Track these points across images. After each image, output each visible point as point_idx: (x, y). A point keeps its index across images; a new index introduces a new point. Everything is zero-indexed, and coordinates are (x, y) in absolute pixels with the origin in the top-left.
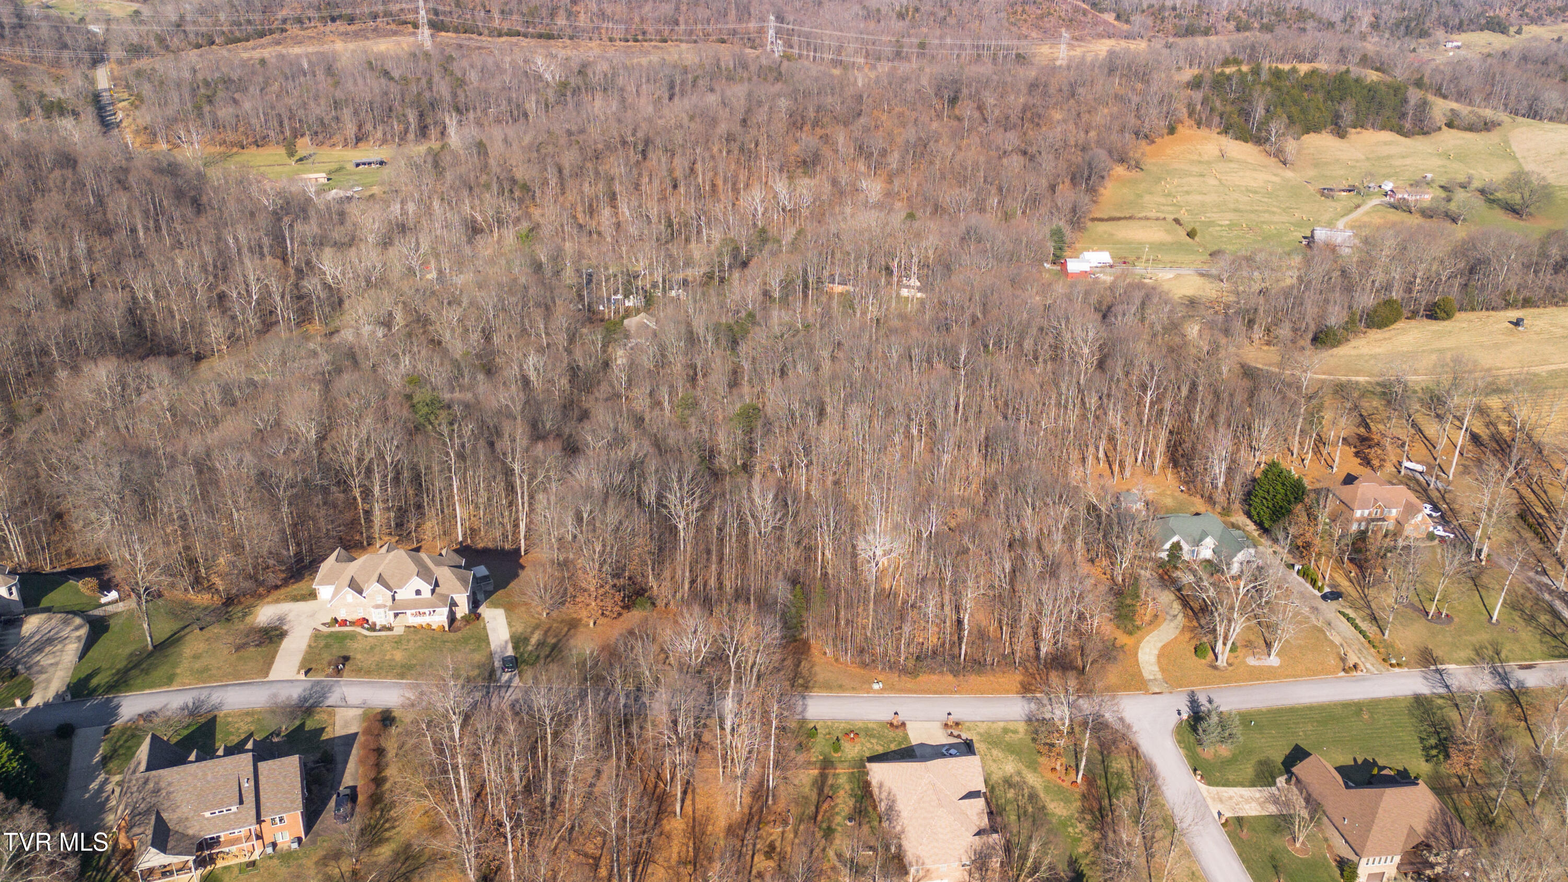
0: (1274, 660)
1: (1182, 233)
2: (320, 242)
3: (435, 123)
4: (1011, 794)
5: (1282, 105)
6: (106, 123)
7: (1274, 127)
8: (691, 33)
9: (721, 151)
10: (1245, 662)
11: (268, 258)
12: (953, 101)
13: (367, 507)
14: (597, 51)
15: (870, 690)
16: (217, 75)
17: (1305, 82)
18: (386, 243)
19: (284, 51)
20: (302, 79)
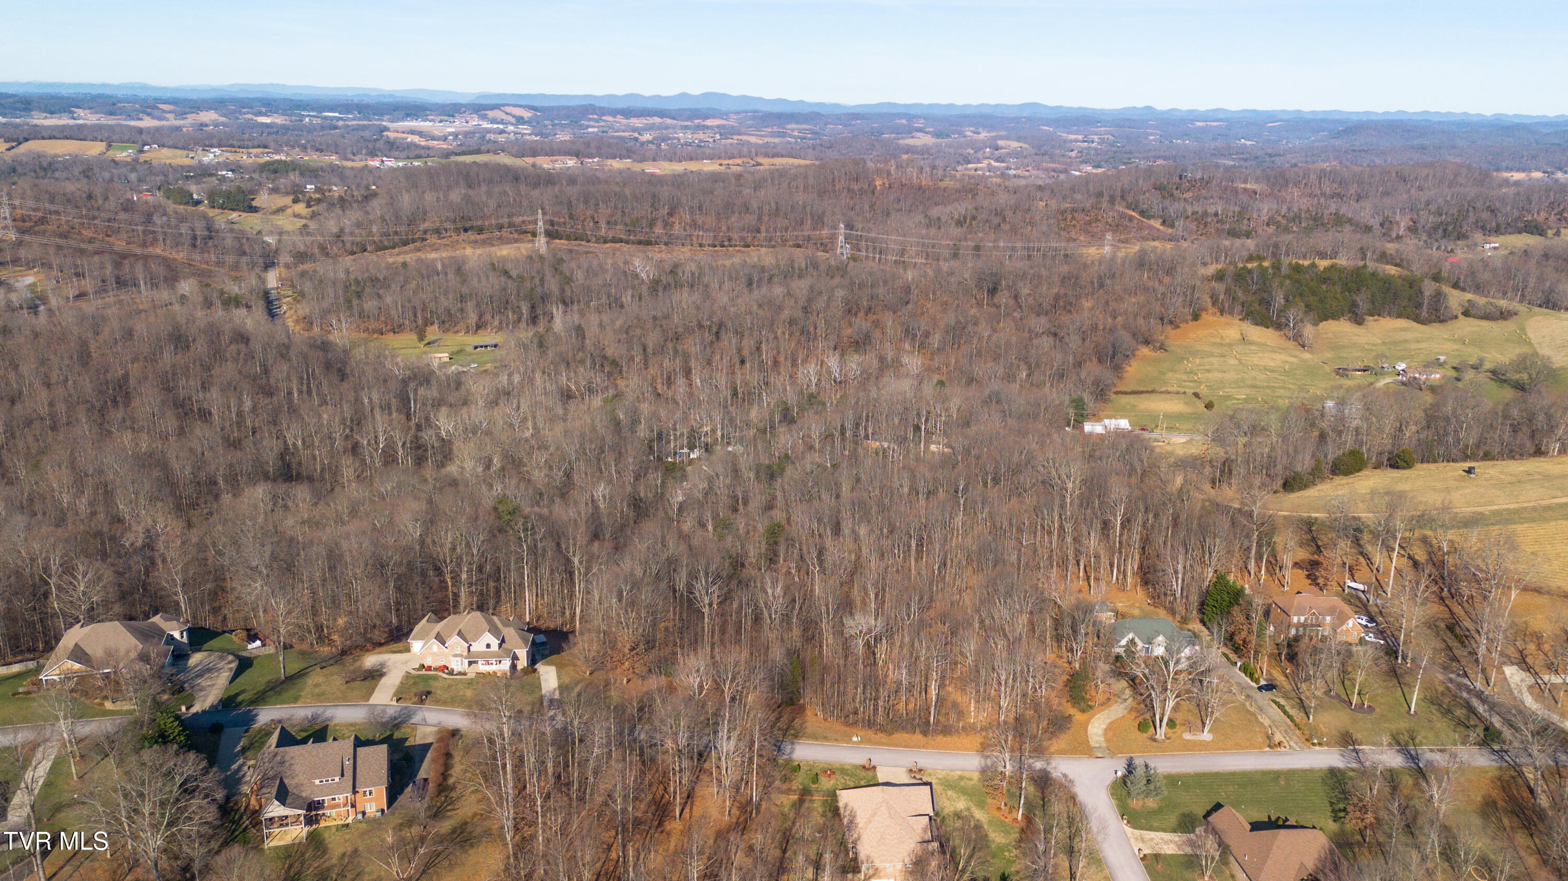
0: (1206, 736)
1: (1200, 406)
2: (438, 404)
3: (544, 314)
4: (958, 824)
5: (1301, 295)
6: (272, 313)
7: (1291, 314)
8: (771, 240)
9: (784, 333)
10: (1181, 737)
11: (395, 415)
12: (993, 291)
13: (455, 590)
14: (688, 255)
15: (849, 741)
16: (366, 275)
17: (1324, 276)
18: (493, 403)
19: (423, 256)
20: (436, 278)
